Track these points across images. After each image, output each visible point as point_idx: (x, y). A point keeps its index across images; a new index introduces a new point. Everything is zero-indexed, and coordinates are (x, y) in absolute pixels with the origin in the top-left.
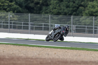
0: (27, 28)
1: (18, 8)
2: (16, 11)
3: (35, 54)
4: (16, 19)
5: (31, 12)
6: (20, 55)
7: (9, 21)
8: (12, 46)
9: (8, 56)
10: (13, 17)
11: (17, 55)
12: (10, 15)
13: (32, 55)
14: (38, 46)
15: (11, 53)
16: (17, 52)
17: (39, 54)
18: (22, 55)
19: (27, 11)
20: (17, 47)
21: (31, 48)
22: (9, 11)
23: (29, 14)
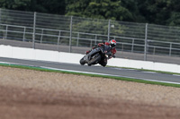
0: (141, 50)
1: (126, 12)
2: (121, 18)
3: (157, 97)
4: (120, 32)
5: (150, 21)
6: (129, 98)
7: (108, 36)
8: (114, 82)
9: (108, 99)
10: (117, 28)
11: (124, 98)
12: (111, 24)
13: (152, 100)
14: (163, 84)
15: (113, 94)
16: (124, 92)
17: (164, 99)
18: (133, 98)
19: (144, 18)
20: (124, 84)
21: (149, 86)
22: (110, 16)
23: (147, 24)
